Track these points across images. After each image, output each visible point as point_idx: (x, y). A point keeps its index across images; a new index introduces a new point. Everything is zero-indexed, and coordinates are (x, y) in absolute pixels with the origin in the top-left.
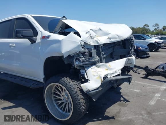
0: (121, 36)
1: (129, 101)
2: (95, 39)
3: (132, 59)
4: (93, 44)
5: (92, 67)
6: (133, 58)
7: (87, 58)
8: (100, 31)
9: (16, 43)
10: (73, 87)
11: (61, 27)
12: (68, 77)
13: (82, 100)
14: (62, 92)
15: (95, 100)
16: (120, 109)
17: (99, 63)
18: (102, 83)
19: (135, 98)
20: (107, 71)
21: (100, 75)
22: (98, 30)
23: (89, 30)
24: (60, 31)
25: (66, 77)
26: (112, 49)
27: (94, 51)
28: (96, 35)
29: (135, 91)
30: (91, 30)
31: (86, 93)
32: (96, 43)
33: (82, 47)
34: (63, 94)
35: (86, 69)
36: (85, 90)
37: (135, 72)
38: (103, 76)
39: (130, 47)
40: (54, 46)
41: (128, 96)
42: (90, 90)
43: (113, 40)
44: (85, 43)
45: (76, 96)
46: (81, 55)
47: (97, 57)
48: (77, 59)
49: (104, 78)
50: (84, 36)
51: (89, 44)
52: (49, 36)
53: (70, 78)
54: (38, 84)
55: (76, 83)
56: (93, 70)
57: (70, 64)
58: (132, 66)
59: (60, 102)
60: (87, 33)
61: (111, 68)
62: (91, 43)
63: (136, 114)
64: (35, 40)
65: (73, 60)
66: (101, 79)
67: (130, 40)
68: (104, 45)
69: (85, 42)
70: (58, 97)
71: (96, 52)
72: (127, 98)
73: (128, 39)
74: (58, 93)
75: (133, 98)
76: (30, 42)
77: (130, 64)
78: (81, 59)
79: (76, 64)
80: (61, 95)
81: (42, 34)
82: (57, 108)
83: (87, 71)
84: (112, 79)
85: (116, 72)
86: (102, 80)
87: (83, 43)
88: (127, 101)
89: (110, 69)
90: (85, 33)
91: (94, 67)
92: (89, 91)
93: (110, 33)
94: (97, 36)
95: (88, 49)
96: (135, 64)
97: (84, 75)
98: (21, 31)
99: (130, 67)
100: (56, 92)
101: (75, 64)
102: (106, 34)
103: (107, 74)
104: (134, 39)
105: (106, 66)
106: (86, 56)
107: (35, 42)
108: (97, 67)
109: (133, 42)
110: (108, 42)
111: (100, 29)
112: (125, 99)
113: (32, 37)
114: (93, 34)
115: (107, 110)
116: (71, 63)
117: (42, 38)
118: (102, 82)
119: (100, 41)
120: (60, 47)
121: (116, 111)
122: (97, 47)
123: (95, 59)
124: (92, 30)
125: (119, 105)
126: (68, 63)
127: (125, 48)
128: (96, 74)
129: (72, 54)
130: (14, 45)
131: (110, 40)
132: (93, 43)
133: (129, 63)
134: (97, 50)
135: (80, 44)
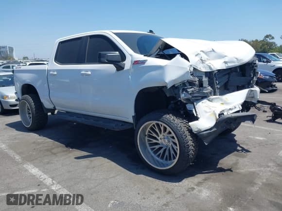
0: (241, 60)
1: (249, 152)
2: (207, 63)
3: (255, 90)
4: (204, 70)
5: (203, 101)
6: (257, 89)
7: (197, 88)
8: (213, 52)
9: (92, 71)
10: (179, 126)
11: (159, 48)
12: (171, 113)
13: (190, 143)
14: (161, 133)
15: (206, 144)
16: (238, 160)
17: (211, 95)
18: (216, 123)
19: (257, 148)
20: (223, 106)
21: (214, 111)
22: (210, 51)
23: (199, 52)
24: (159, 52)
25: (169, 114)
26: (227, 76)
27: (205, 80)
28: (208, 58)
29: (257, 139)
30: (201, 51)
31: (196, 134)
32: (208, 68)
33: (191, 75)
34: (161, 136)
35: (195, 103)
36: (195, 130)
37: (259, 109)
38: (218, 112)
39: (252, 74)
40: (153, 73)
41: (247, 145)
42: (202, 130)
43: (230, 65)
44: (194, 69)
45: (184, 137)
46: (187, 84)
47: (209, 87)
48: (184, 90)
49: (219, 115)
50: (194, 60)
51: (199, 69)
52: (144, 61)
53: (174, 115)
54: (122, 125)
55: (182, 121)
56: (204, 104)
57: (174, 97)
58: (255, 102)
59: (157, 147)
60: (196, 55)
61: (229, 102)
62: (202, 68)
63: (261, 166)
64: (123, 66)
65: (179, 91)
66: (216, 117)
67: (253, 65)
68: (219, 71)
69: (195, 67)
70: (155, 141)
71: (209, 81)
72: (246, 147)
73: (249, 63)
74: (154, 135)
75: (255, 147)
76: (116, 69)
77: (253, 97)
78: (189, 90)
79: (183, 96)
80: (159, 138)
81: (132, 58)
82: (153, 155)
83: (196, 107)
84: (230, 116)
85: (235, 107)
86: (218, 117)
87: (192, 69)
88: (247, 151)
89: (227, 104)
90: (194, 56)
91: (205, 101)
92: (200, 131)
93: (226, 55)
94: (209, 60)
95: (198, 77)
96: (258, 98)
97: (192, 111)
98: (105, 54)
99: (251, 102)
100: (151, 133)
101: (181, 97)
102: (221, 56)
103: (224, 111)
104: (257, 62)
105: (222, 100)
106: (195, 86)
107: (123, 68)
108: (209, 100)
109: (256, 66)
110: (224, 67)
111: (213, 50)
112: (243, 149)
113: (119, 62)
114: (204, 57)
115: (221, 161)
116: (175, 95)
117: (134, 64)
118: (217, 120)
119: (213, 65)
120: (162, 75)
121: (231, 163)
122: (209, 74)
123: (207, 90)
124: (203, 51)
125: (236, 155)
126: (171, 95)
127: (244, 75)
128: (208, 110)
129: (177, 84)
130: (89, 73)
131: (226, 65)
132: (204, 68)
133: (250, 96)
134: (209, 78)
135: (188, 70)
